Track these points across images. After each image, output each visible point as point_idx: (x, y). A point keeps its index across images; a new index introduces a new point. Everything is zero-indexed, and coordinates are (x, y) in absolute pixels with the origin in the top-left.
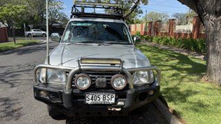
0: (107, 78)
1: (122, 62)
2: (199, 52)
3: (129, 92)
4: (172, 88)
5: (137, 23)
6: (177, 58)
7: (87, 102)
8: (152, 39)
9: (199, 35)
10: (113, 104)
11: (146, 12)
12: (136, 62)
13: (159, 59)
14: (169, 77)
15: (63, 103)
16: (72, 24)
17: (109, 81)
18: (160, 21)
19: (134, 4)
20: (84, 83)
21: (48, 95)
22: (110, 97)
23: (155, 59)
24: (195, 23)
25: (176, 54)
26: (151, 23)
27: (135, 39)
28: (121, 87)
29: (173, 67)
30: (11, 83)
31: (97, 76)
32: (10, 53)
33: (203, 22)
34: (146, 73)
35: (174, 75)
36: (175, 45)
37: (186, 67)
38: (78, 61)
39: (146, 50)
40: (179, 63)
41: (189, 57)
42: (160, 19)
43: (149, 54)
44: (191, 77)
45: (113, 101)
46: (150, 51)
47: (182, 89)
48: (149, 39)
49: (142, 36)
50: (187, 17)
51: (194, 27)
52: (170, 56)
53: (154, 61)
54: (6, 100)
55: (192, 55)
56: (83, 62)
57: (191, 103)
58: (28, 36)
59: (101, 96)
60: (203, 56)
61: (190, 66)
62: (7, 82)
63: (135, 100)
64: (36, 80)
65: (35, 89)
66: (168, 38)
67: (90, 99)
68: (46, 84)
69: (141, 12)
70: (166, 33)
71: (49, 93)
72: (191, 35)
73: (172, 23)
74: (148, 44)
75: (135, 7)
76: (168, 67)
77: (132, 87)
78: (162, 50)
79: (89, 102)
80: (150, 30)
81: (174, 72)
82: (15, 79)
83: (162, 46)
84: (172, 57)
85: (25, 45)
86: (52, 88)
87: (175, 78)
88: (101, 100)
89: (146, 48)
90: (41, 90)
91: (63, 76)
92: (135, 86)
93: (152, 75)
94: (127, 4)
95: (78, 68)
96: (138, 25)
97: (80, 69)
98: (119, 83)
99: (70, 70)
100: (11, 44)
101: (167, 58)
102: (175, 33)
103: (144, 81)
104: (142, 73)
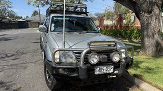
7: (96, 73)
9: (121, 26)
10: (112, 73)
15: (79, 76)
16: (54, 18)
17: (109, 57)
21: (66, 71)
22: (110, 68)
45: (112, 71)
57: (143, 68)
59: (105, 68)
68: (60, 63)
72: (116, 27)
73: (101, 19)
88: (105, 71)
90: (60, 68)
97: (90, 49)
103: (124, 56)
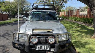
0: (46, 38)
1: (53, 30)
2: (90, 24)
3: (56, 45)
4: (78, 41)
5: (62, 11)
6: (80, 27)
7: (36, 49)
8: (69, 18)
9: (90, 16)
10: (49, 50)
11: (67, 6)
12: (60, 29)
13: (72, 27)
14: (77, 36)
15: (25, 50)
16: (32, 13)
17: (47, 39)
18: (73, 10)
19: (61, 3)
20: (35, 41)
21: (19, 46)
22: (47, 47)
23: (70, 27)
24: (88, 11)
25: (80, 25)
26: (68, 11)
27: (60, 19)
28: (52, 42)
29: (79, 31)
30: (7, 38)
31: (41, 37)
32: (8, 25)
33: (92, 11)
34: (65, 35)
35: (79, 35)
36: (79, 21)
37: (85, 31)
38: (32, 30)
39: (66, 23)
40: (81, 29)
41: (86, 26)
42: (73, 9)
43: (67, 25)
44: (87, 36)
46: (68, 23)
47: (83, 42)
48: (68, 18)
49: (65, 17)
50: (85, 8)
51: (88, 13)
52: (77, 26)
53: (70, 28)
54: (4, 46)
55: (87, 25)
56: (35, 30)
58: (16, 18)
59: (43, 47)
60: (92, 26)
61: (86, 31)
62: (5, 38)
63: (60, 49)
64: (14, 39)
65: (13, 43)
66: (76, 18)
67: (38, 48)
68: (18, 40)
69: (64, 6)
70: (75, 16)
71: (19, 45)
72: (87, 16)
73: (78, 11)
74: (67, 20)
75: (61, 4)
76: (76, 31)
77: (58, 42)
78: (73, 23)
79: (37, 49)
80: (68, 14)
81: (79, 33)
82: (9, 36)
83: (73, 21)
84: (78, 26)
85: (15, 21)
86: (20, 42)
87: (79, 36)
89: (66, 22)
90: (16, 43)
91: (26, 37)
92: (59, 42)
93: (68, 36)
94: (58, 3)
95: (32, 33)
96: (63, 12)
97: (33, 34)
98: (51, 40)
99: (29, 34)
100: (9, 21)
101: (76, 27)
102: (79, 16)
103: (64, 39)
104: (63, 35)
